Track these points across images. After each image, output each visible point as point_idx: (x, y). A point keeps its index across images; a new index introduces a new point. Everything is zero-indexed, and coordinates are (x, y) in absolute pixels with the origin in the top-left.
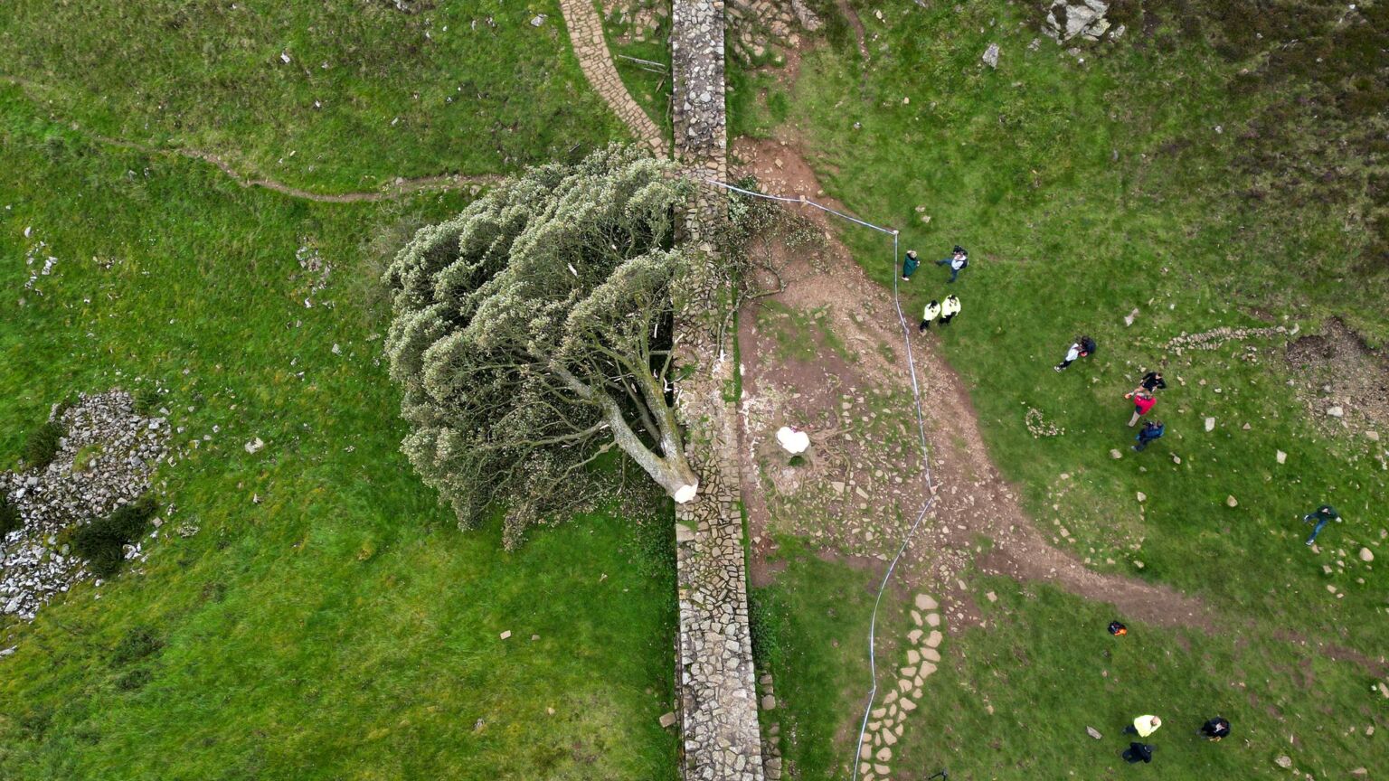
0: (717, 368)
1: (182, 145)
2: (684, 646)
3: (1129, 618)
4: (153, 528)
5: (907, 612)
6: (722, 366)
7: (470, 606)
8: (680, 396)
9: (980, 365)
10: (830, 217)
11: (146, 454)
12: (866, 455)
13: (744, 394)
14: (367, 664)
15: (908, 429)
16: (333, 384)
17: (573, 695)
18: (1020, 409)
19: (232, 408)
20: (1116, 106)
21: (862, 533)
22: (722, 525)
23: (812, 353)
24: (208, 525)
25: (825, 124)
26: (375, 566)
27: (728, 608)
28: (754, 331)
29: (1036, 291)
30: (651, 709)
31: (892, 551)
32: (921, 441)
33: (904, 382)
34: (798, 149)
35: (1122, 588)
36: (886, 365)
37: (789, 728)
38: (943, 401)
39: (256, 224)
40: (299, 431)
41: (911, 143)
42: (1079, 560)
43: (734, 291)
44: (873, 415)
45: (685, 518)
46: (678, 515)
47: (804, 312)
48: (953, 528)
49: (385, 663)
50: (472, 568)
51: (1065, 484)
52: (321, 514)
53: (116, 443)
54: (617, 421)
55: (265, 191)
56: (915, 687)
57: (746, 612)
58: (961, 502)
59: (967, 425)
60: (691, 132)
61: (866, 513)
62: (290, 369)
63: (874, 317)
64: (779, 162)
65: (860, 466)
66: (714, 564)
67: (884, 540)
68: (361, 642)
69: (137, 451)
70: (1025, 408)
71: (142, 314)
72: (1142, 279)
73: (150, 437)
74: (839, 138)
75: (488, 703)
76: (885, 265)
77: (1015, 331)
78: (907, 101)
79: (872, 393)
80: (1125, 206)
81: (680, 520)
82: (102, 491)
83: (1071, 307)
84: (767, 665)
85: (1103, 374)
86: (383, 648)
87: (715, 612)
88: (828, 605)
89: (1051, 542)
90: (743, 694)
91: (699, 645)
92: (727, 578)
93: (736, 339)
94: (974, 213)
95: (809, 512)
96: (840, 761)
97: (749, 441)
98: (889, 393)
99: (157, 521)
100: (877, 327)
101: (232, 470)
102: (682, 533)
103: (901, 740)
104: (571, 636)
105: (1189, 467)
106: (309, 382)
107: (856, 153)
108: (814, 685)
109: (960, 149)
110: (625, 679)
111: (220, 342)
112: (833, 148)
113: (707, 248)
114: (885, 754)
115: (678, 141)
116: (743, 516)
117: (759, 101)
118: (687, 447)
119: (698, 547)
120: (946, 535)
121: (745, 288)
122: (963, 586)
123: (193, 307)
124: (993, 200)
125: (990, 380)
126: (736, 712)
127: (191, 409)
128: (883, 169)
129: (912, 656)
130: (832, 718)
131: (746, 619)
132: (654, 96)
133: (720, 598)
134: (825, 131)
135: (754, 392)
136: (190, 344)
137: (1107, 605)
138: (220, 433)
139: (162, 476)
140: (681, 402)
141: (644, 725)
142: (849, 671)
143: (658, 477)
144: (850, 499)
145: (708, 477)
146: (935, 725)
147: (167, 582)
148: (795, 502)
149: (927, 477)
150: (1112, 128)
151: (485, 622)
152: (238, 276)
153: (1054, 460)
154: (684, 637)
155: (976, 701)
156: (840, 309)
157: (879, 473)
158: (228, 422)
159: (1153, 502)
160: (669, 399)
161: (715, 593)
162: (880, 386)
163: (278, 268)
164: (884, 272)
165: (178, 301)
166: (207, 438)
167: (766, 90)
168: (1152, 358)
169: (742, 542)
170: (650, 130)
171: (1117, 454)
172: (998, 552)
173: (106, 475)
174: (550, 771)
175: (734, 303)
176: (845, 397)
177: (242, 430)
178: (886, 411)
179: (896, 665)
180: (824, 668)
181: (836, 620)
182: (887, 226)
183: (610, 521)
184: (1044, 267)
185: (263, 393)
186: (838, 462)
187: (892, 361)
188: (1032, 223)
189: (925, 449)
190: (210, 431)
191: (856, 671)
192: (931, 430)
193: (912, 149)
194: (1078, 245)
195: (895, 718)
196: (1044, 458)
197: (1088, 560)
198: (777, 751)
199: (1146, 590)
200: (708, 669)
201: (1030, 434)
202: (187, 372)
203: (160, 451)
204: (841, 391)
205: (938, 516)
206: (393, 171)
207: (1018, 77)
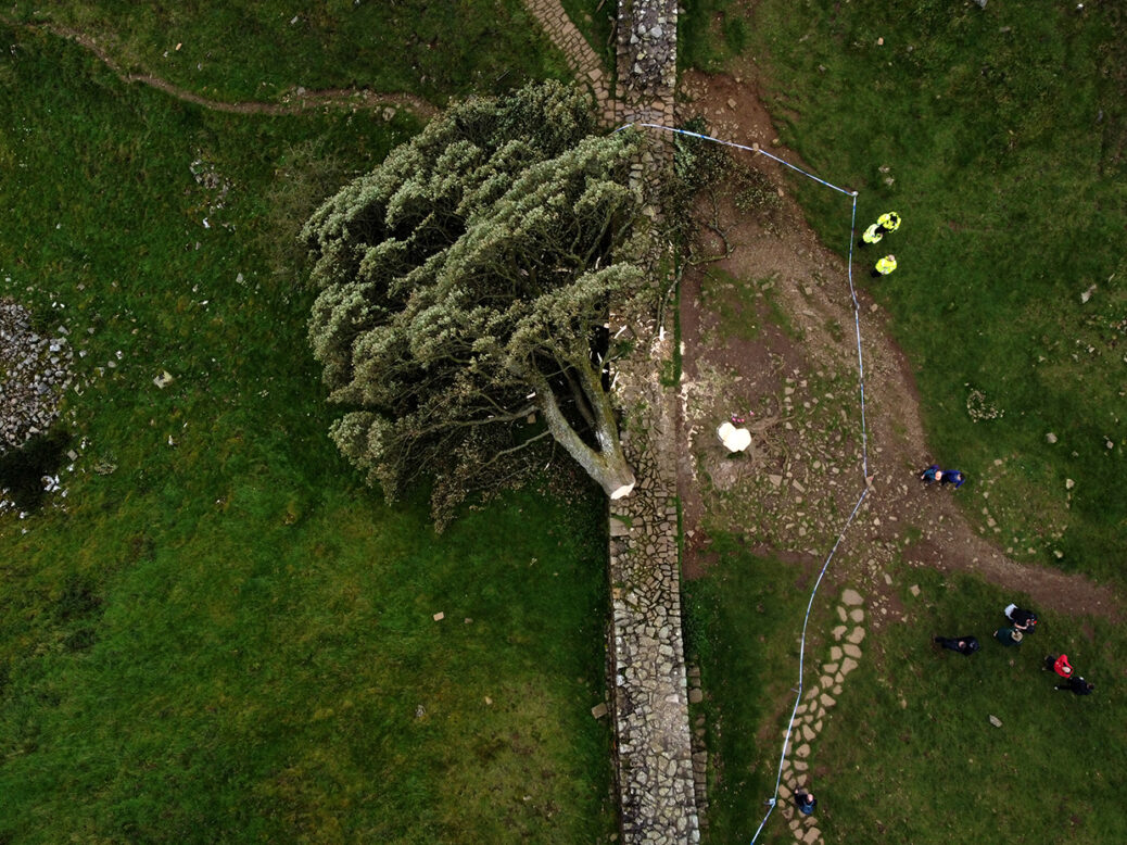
0: (656, 347)
1: (50, 20)
2: (619, 649)
3: (1042, 608)
4: (68, 461)
5: (833, 608)
6: (661, 343)
7: (401, 584)
8: (616, 379)
9: (928, 344)
10: (785, 172)
11: (51, 379)
12: (804, 445)
13: (683, 377)
14: (304, 638)
15: (848, 414)
16: (241, 319)
17: (508, 684)
18: (962, 391)
19: (134, 332)
20: (1109, 60)
21: (796, 528)
22: (656, 522)
23: (756, 329)
24: (125, 463)
25: (787, 61)
26: (302, 532)
27: (662, 610)
28: (696, 303)
29: (994, 263)
30: (583, 698)
31: (823, 546)
32: (861, 428)
33: (850, 363)
34: (755, 88)
35: (1038, 577)
36: (833, 345)
37: (714, 721)
38: (886, 384)
39: (143, 127)
40: (208, 366)
41: (880, 92)
42: (1002, 550)
43: (678, 259)
44: (815, 401)
45: (620, 513)
46: (613, 510)
47: (750, 282)
48: (884, 520)
49: (324, 639)
50: (402, 545)
51: (997, 470)
52: (243, 469)
53: (20, 366)
54: (552, 411)
55: (151, 91)
56: (835, 684)
57: (678, 613)
58: (895, 492)
59: (909, 410)
60: (638, 69)
61: (800, 507)
62: (193, 295)
63: (824, 289)
64: (732, 103)
65: (798, 457)
66: (648, 562)
67: (816, 535)
68: (296, 614)
69: (42, 376)
70: (967, 390)
71: (25, 214)
72: (1106, 252)
73: (54, 361)
74: (801, 79)
75: (426, 688)
76: (841, 230)
77: (968, 305)
78: (881, 41)
79: (816, 376)
80: (1101, 172)
81: (614, 515)
82: (12, 419)
83: (1028, 281)
84: (695, 657)
85: (1050, 353)
86: (320, 622)
87: (649, 615)
88: (758, 598)
89: (976, 531)
90: (676, 699)
91: (633, 650)
92: (661, 578)
93: (676, 312)
94: (941, 176)
95: (745, 507)
96: (763, 757)
97: (687, 429)
98: (834, 375)
99: (71, 454)
100: (826, 300)
101: (142, 404)
102: (615, 528)
103: (819, 736)
104: (502, 621)
105: (1120, 451)
106: (214, 312)
107: (819, 99)
108: (739, 680)
109: (934, 101)
110: (557, 667)
111: (114, 257)
112: (793, 91)
113: (651, 212)
114: (805, 750)
115: (621, 77)
116: (678, 511)
117: (713, 26)
118: (622, 435)
119: (632, 544)
120: (877, 527)
121: (688, 254)
122: (889, 580)
123: (80, 213)
124: (962, 163)
125: (937, 360)
126: (669, 717)
127: (91, 330)
128: (847, 120)
129: (836, 653)
130: (756, 714)
131: (679, 620)
132: (595, 17)
133: (654, 600)
134: (787, 69)
135: (694, 375)
136: (82, 255)
137: (1022, 594)
138: (124, 361)
139: (70, 406)
140: (618, 385)
141: (577, 715)
142: (774, 667)
143: (595, 473)
144: (786, 493)
145: (645, 470)
146: (852, 721)
147: (93, 525)
148: (731, 497)
149: (864, 466)
150: (1101, 85)
151: (418, 601)
152: (127, 184)
153: (990, 445)
154: (619, 640)
155: (892, 697)
156: (789, 280)
157: (817, 465)
158: (132, 349)
159: (1080, 490)
160: (606, 381)
161: (649, 595)
162: (824, 368)
163: (171, 180)
164: (839, 239)
165: (63, 204)
166: (112, 364)
167: (722, 14)
168: (1102, 337)
169: (676, 539)
170: (587, 58)
171: (1052, 438)
172: (925, 542)
173: (14, 401)
174: (491, 763)
175: (677, 271)
176: (788, 380)
177: (148, 359)
178: (829, 395)
179: (818, 661)
180: (750, 664)
181: (764, 614)
182: (846, 186)
183: (539, 499)
184: (1006, 236)
185: (165, 320)
186: (777, 454)
187: (838, 339)
188: (1000, 189)
189: (864, 436)
190: (114, 358)
191: (781, 667)
192: (872, 415)
193: (881, 100)
194: (1045, 214)
195: (815, 714)
196: (981, 443)
197: (1010, 550)
198: (702, 743)
199: (1061, 579)
200: (642, 674)
201: (969, 417)
202: (82, 287)
203: (65, 377)
204: (784, 374)
205: (871, 508)
206: (294, 78)
207: (1006, 22)
